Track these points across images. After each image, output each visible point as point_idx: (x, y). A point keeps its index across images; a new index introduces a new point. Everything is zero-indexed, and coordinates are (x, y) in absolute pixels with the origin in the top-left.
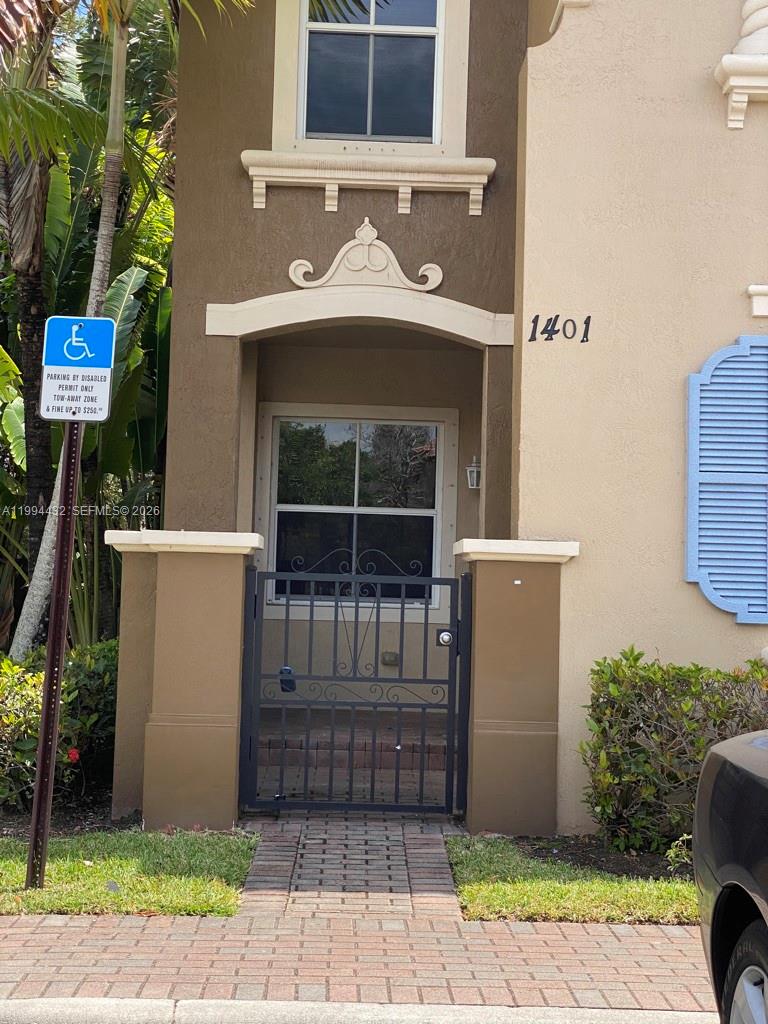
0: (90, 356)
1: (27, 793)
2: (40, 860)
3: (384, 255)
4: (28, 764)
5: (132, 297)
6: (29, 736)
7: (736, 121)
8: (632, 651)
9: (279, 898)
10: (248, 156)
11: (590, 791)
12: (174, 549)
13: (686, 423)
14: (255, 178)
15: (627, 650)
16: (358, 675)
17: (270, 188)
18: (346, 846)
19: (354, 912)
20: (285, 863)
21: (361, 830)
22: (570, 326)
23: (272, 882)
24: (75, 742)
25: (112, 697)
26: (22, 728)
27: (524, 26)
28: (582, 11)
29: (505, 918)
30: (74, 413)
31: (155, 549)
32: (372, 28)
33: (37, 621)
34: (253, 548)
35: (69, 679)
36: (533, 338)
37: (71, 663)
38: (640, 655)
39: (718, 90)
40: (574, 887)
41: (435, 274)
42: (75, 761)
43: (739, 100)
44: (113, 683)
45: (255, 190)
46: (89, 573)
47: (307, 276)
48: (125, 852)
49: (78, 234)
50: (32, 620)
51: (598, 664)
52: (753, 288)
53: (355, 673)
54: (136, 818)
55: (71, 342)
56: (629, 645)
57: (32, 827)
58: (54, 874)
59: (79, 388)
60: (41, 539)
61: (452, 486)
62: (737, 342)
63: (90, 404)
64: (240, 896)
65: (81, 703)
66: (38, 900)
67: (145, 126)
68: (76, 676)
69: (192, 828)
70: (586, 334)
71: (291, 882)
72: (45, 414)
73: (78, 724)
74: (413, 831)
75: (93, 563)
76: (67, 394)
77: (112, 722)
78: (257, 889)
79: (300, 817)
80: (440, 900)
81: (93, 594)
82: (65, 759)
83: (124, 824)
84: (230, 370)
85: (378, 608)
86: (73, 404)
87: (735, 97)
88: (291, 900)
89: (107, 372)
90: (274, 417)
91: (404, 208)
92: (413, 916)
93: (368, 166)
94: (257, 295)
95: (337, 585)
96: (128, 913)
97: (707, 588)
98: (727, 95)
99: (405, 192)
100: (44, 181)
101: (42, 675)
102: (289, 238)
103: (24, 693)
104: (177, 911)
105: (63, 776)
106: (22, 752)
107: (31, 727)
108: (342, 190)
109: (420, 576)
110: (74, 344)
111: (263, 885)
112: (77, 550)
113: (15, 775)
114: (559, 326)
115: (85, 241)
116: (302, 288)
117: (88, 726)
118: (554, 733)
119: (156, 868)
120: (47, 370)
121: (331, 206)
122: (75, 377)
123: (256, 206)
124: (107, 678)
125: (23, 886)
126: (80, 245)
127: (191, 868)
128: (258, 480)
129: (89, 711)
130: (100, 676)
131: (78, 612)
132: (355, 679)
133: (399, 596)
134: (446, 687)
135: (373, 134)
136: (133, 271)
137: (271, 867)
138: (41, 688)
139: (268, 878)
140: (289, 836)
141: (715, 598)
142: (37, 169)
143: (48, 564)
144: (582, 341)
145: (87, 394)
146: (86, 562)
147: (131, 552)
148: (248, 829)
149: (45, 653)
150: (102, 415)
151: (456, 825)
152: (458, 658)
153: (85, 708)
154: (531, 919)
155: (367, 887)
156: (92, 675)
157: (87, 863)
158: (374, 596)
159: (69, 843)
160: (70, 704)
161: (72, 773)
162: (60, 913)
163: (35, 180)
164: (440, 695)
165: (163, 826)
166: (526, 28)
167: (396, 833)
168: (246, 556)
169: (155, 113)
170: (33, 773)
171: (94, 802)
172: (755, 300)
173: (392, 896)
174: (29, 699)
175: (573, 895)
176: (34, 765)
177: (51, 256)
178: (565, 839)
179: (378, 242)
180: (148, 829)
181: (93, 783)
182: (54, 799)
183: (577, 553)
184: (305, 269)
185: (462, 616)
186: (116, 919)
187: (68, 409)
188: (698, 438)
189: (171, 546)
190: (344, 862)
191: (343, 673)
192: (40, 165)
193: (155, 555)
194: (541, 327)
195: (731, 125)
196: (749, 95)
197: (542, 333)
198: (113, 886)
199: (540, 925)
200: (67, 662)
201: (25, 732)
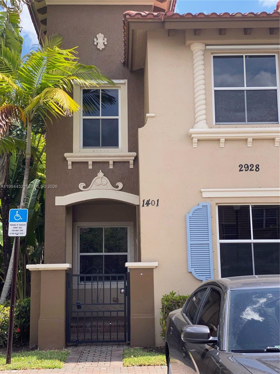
0: (21, 219)
1: (5, 342)
2: (10, 356)
3: (106, 180)
4: (6, 333)
5: (36, 189)
6: (6, 325)
7: (195, 145)
8: (173, 292)
9: (74, 364)
10: (66, 155)
11: (162, 332)
12: (45, 269)
13: (186, 227)
14: (68, 161)
15: (171, 292)
16: (99, 303)
17: (73, 163)
18: (95, 352)
19: (94, 366)
20: (77, 357)
21: (100, 348)
22: (153, 202)
23: (73, 361)
24: (19, 327)
25: (29, 314)
26: (4, 323)
27: (143, 115)
28: (152, 118)
29: (134, 366)
30: (17, 234)
31: (40, 270)
32: (101, 117)
33: (7, 292)
34: (68, 268)
35: (17, 309)
36: (143, 206)
37: (17, 304)
38: (175, 293)
39: (190, 137)
40: (154, 357)
41: (120, 185)
42: (19, 332)
43: (195, 140)
44: (29, 310)
45: (68, 164)
46: (23, 277)
47: (84, 187)
48: (33, 355)
49: (18, 167)
50: (6, 292)
51: (163, 296)
52: (202, 190)
53: (98, 302)
54: (36, 348)
55: (16, 216)
56: (172, 290)
57: (7, 351)
58: (13, 361)
59: (18, 228)
60: (8, 268)
61: (132, 245)
62: (199, 205)
63: (22, 232)
64: (64, 364)
65: (20, 316)
66: (9, 367)
67: (40, 133)
68: (18, 307)
69: (52, 349)
70: (158, 204)
71: (78, 361)
72: (9, 235)
73: (19, 322)
74: (115, 348)
75: (24, 274)
76: (15, 229)
77: (29, 321)
78: (69, 363)
79: (83, 345)
80: (118, 363)
81: (24, 284)
82: (16, 331)
83: (33, 349)
84: (63, 215)
85: (104, 284)
86: (17, 232)
87: (194, 140)
88: (77, 365)
89: (26, 223)
90: (78, 227)
91: (111, 167)
92: (110, 367)
93: (100, 156)
94: (70, 193)
95: (92, 277)
96: (33, 369)
97: (194, 273)
98: (192, 139)
99: (111, 163)
100: (8, 161)
101: (9, 307)
102: (78, 177)
103: (4, 312)
104: (46, 368)
105: (16, 336)
106: (4, 329)
107: (6, 322)
108: (93, 162)
109: (115, 273)
110: (17, 216)
111: (70, 362)
112: (19, 269)
113: (2, 336)
114: (150, 202)
115: (21, 170)
116: (83, 191)
117: (22, 322)
118: (153, 317)
119: (41, 358)
120: (10, 223)
121: (90, 167)
122: (17, 225)
123: (69, 168)
124: (28, 308)
125: (5, 364)
126: (19, 171)
127: (51, 358)
128: (74, 246)
129: (23, 318)
130: (26, 308)
131: (20, 290)
132: (98, 304)
133: (116, 280)
134: (123, 305)
135: (102, 146)
136: (35, 181)
137: (73, 358)
138: (9, 311)
139: (72, 360)
140: (80, 350)
141: (196, 276)
142: (6, 157)
143: (10, 275)
144: (157, 206)
145: (21, 229)
146: (22, 274)
147: (34, 271)
148: (68, 349)
149: (10, 302)
150: (24, 234)
151: (128, 346)
152: (127, 297)
153: (22, 317)
154: (140, 366)
155: (99, 361)
156: (23, 307)
157: (22, 358)
158: (102, 280)
159: (17, 354)
160: (17, 315)
161: (18, 335)
162: (15, 369)
163: (6, 160)
164: (122, 308)
165: (44, 349)
166: (144, 116)
167: (110, 348)
168: (66, 270)
169: (43, 129)
170: (7, 336)
171: (25, 345)
172: (203, 193)
173: (105, 362)
174: (6, 314)
175: (153, 359)
176: (7, 333)
177: (10, 175)
178: (157, 348)
179: (104, 177)
180: (40, 350)
181: (25, 340)
182: (13, 344)
183: (157, 265)
184: (83, 185)
185: (127, 285)
186: (30, 370)
187: (16, 233)
188: (189, 232)
189: (45, 268)
190: (94, 356)
191: (94, 302)
192: (7, 156)
193: (41, 271)
194: (145, 202)
195: (194, 147)
196: (198, 139)
197: (146, 204)
198: (29, 363)
199: (143, 367)
200: (16, 304)
201: (5, 324)
